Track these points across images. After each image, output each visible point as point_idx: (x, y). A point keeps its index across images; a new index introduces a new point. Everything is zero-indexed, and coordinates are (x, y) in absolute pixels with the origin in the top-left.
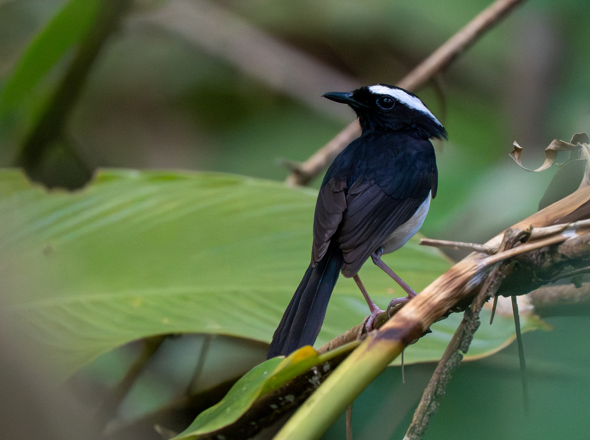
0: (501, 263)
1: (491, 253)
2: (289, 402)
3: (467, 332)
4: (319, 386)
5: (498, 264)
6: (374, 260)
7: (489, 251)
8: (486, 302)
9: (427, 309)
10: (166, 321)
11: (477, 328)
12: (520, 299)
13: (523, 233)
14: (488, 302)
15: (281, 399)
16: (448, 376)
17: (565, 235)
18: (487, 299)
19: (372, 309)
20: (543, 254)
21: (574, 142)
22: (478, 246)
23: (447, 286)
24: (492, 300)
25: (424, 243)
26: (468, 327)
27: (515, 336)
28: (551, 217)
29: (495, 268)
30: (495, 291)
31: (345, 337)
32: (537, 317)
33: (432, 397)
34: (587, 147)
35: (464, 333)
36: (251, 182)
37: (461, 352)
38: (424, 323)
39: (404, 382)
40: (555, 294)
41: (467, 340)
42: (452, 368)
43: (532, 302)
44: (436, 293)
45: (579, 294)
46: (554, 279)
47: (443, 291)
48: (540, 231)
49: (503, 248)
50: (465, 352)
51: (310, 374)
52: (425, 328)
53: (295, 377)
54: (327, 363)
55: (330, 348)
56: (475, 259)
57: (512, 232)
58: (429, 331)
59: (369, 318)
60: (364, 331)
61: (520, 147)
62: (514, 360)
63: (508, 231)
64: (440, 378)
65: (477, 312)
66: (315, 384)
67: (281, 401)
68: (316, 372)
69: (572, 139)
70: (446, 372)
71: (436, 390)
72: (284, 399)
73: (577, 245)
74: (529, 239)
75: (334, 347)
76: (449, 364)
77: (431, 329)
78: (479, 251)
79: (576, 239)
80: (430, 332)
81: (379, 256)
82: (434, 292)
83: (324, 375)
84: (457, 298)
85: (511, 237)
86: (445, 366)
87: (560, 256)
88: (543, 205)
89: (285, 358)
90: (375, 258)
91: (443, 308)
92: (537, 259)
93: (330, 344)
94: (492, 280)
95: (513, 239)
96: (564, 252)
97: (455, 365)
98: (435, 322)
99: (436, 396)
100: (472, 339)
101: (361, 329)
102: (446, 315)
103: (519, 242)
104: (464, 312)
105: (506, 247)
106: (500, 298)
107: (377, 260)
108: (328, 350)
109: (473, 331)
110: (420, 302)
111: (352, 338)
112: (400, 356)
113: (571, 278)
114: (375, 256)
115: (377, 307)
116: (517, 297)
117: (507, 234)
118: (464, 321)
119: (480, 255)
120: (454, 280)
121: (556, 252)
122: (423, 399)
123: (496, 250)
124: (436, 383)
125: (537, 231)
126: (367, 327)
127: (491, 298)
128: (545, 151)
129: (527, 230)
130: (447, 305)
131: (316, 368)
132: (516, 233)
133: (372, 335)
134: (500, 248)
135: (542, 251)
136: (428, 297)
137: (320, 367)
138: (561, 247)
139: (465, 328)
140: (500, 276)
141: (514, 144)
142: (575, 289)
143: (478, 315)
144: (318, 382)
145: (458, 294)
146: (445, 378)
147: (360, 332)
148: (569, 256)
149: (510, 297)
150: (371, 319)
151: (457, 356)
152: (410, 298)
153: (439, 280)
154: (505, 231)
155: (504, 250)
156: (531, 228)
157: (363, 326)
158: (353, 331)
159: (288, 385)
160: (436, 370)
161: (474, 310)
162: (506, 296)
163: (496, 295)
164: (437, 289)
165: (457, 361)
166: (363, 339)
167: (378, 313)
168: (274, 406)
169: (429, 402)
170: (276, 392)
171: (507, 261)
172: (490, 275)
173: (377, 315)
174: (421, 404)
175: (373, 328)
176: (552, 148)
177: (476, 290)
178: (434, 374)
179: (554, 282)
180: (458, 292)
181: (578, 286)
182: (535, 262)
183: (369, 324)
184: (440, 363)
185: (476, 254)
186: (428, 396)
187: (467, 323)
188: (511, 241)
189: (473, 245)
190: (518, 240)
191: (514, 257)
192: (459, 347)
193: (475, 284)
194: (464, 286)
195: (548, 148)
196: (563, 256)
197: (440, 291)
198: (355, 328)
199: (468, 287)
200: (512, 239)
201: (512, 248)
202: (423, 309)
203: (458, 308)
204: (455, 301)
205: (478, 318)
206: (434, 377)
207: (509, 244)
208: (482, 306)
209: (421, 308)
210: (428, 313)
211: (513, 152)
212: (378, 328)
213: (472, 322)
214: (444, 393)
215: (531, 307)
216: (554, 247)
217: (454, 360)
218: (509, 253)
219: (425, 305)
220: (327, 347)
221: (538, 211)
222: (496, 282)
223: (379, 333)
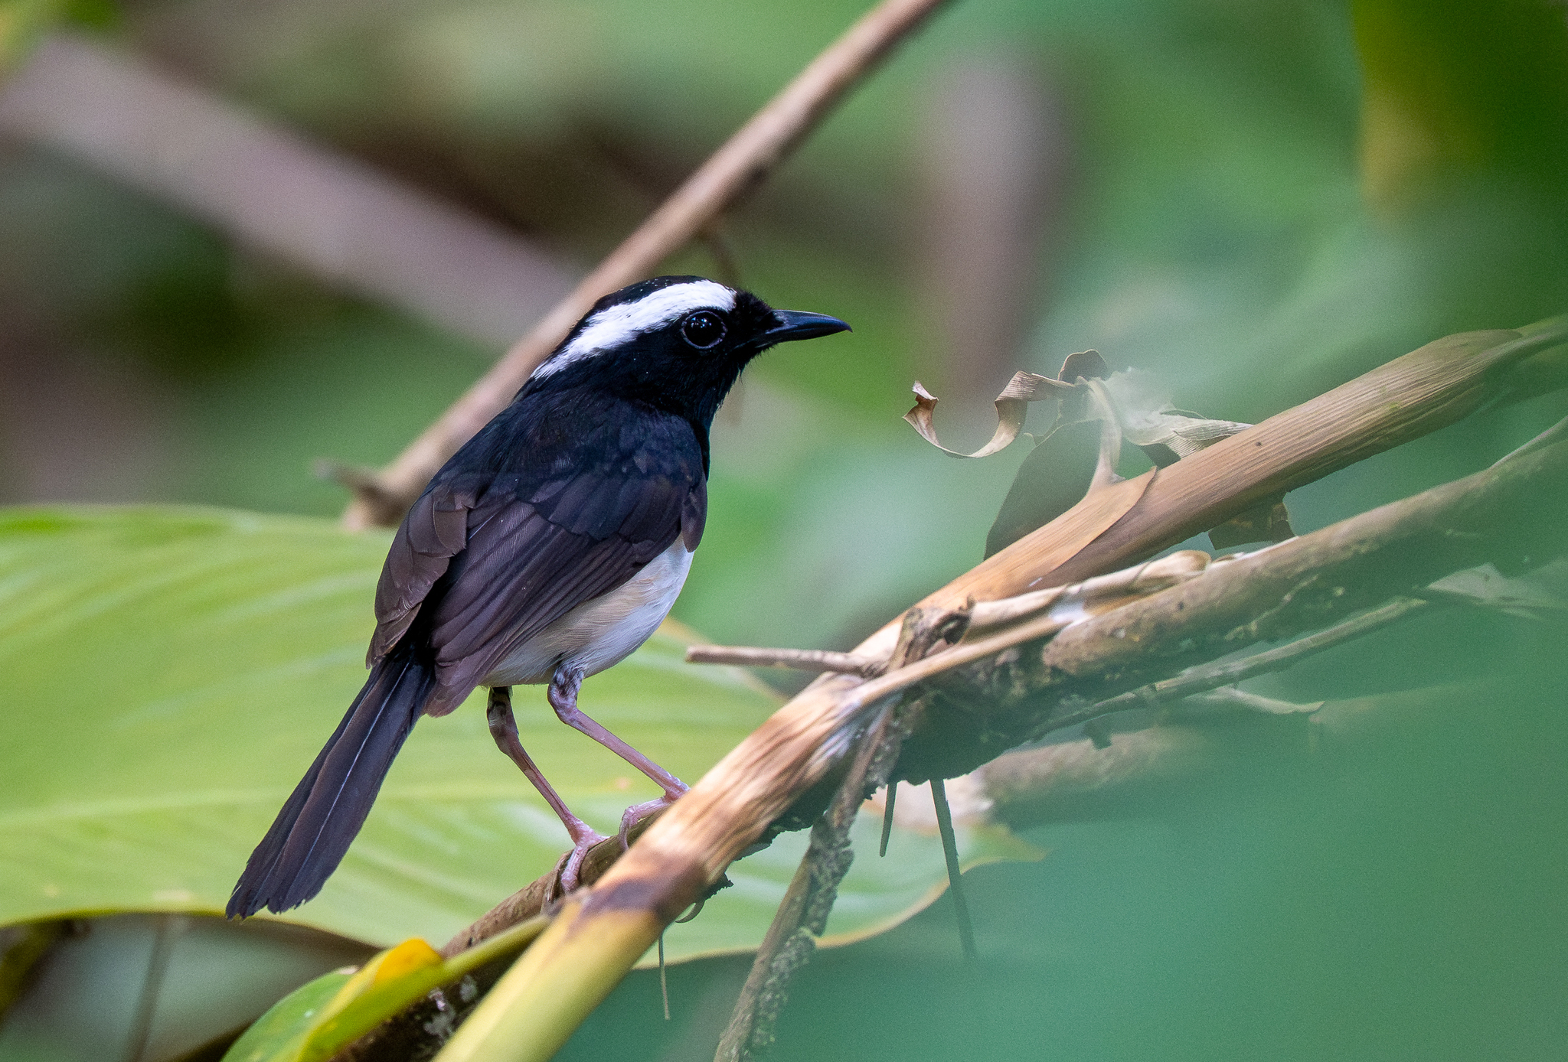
0: (899, 697)
1: (870, 673)
3: (821, 879)
4: (447, 1035)
5: (892, 699)
6: (561, 712)
7: (864, 668)
8: (866, 801)
9: (714, 825)
10: (51, 891)
11: (844, 868)
12: (951, 786)
13: (951, 617)
14: (871, 799)
16: (778, 996)
17: (1057, 618)
18: (868, 791)
19: (576, 834)
20: (1005, 667)
21: (1068, 376)
22: (837, 658)
23: (764, 766)
24: (881, 794)
25: (698, 658)
26: (824, 866)
27: (946, 883)
28: (1020, 574)
29: (885, 711)
30: (887, 770)
31: (510, 910)
32: (1002, 830)
33: (739, 1052)
34: (1103, 388)
35: (813, 884)
36: (247, 524)
37: (807, 932)
38: (709, 865)
39: (667, 1017)
40: (1044, 768)
41: (821, 901)
42: (787, 976)
43: (988, 793)
44: (737, 783)
45: (1108, 763)
46: (1037, 730)
47: (754, 778)
48: (992, 611)
49: (901, 659)
50: (818, 932)
51: (425, 1009)
52: (712, 877)
53: (389, 1020)
54: (469, 977)
55: (474, 940)
56: (833, 692)
57: (921, 617)
58: (723, 882)
59: (568, 857)
60: (558, 892)
61: (931, 398)
62: (947, 941)
63: (911, 614)
64: (757, 1002)
65: (844, 829)
66: (441, 1036)
68: (441, 1004)
69: (1062, 369)
70: (773, 984)
71: (752, 1035)
73: (1089, 641)
74: (966, 632)
75: (484, 937)
76: (781, 963)
77: (730, 875)
78: (840, 670)
79: (1086, 625)
80: (729, 884)
81: (570, 701)
82: (730, 782)
83: (462, 1009)
84: (790, 793)
85: (919, 629)
86: (770, 970)
87: (1048, 671)
88: (997, 542)
89: (357, 971)
90: (563, 707)
91: (751, 825)
92: (989, 681)
93: (472, 930)
94: (876, 741)
95: (926, 634)
96: (1059, 661)
97: (795, 966)
98: (738, 857)
99: (750, 1050)
100: (835, 897)
101: (550, 886)
102: (766, 838)
103: (941, 642)
104: (811, 828)
105: (907, 655)
106: (903, 786)
107: (569, 712)
108: (470, 944)
109: (837, 876)
110: (695, 811)
111: (527, 910)
112: (655, 948)
113: (1081, 726)
114: (561, 701)
115: (586, 828)
116: (945, 781)
117: (909, 621)
118: (812, 854)
119: (843, 680)
120: (781, 747)
121: (1038, 661)
123: (882, 667)
124: (748, 1018)
125: (984, 611)
126: (568, 882)
127: (878, 789)
128: (998, 404)
129: (960, 608)
130: (764, 813)
131: (440, 993)
132: (932, 619)
133: (579, 900)
134: (893, 659)
135: (1002, 659)
136: (715, 795)
137: (452, 990)
138: (1050, 646)
139: (815, 871)
140: (896, 730)
141: (915, 390)
142: (1094, 751)
143: (845, 835)
144: (449, 1030)
145: (791, 785)
146: (771, 1002)
147: (549, 896)
148: (1072, 671)
149: (928, 784)
150: (574, 861)
151: (800, 945)
152: (670, 799)
153: (743, 750)
154: (906, 613)
155: (904, 665)
156: (971, 604)
157: (554, 879)
158: (531, 893)
159: (371, 1040)
160: (748, 981)
161: (835, 824)
162: (915, 781)
163: (892, 781)
164: (737, 774)
165: (800, 957)
166: (557, 912)
167: (593, 842)
171: (912, 691)
172: (872, 729)
173: (589, 850)
176: (1012, 395)
177: (837, 772)
178: (743, 993)
179: (1037, 739)
180: (792, 776)
181: (1101, 742)
182: (986, 691)
183: (569, 875)
184: (757, 962)
185: (830, 679)
186: (730, 1050)
187: (820, 859)
188: (922, 639)
189: (824, 655)
190: (939, 637)
191: (931, 680)
192: (803, 920)
193: (833, 756)
194: (806, 764)
195: (1004, 394)
196: (1055, 671)
197: (748, 778)
198: (534, 885)
199: (818, 764)
200: (922, 633)
201: (923, 657)
202: (705, 826)
203: (796, 820)
204: (784, 804)
205: (848, 843)
206: (744, 1002)
207: (915, 649)
208: (855, 812)
209: (697, 826)
210: (719, 838)
211: (913, 412)
212: (592, 883)
213: (832, 854)
214: (772, 1039)
215: (986, 804)
216: (1031, 649)
217: (792, 954)
218: (917, 670)
219: (708, 818)
220: (467, 939)
221: (986, 558)
222: (887, 748)
223: (595, 896)
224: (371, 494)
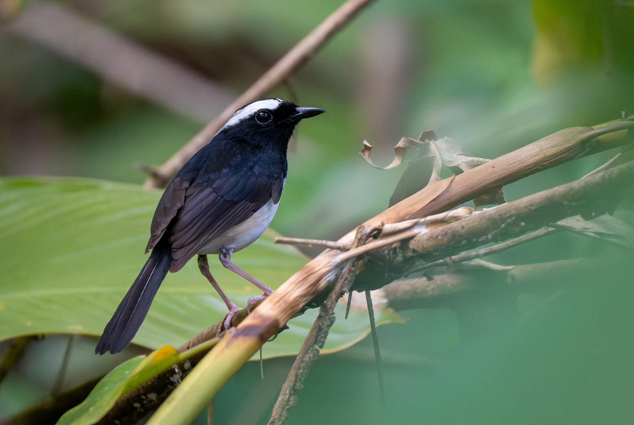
0: (355, 259)
1: (344, 249)
2: (152, 400)
3: (323, 327)
4: (179, 383)
5: (351, 260)
6: (224, 263)
7: (342, 248)
8: (341, 298)
9: (283, 305)
10: (29, 324)
11: (332, 323)
12: (373, 293)
13: (375, 229)
14: (342, 297)
15: (143, 397)
16: (305, 371)
17: (415, 231)
18: (342, 294)
19: (230, 308)
20: (395, 249)
21: (422, 139)
22: (331, 243)
23: (303, 283)
24: (346, 296)
25: (279, 242)
26: (324, 322)
27: (370, 330)
28: (402, 214)
29: (349, 264)
30: (349, 286)
31: (204, 335)
32: (391, 310)
33: (290, 392)
34: (435, 144)
35: (320, 329)
36: (108, 186)
37: (317, 347)
38: (281, 321)
39: (263, 378)
40: (408, 288)
41: (323, 335)
42: (309, 363)
43: (386, 296)
44: (292, 290)
45: (432, 287)
46: (406, 273)
47: (299, 288)
48: (391, 227)
49: (356, 245)
50: (321, 347)
51: (172, 372)
52: (282, 324)
53: (157, 376)
54: (188, 361)
55: (190, 346)
56: (330, 256)
57: (364, 229)
58: (285, 327)
59: (227, 316)
60: (223, 329)
61: (370, 146)
62: (370, 353)
63: (360, 228)
64: (297, 373)
65: (332, 308)
66: (176, 382)
67: (144, 400)
68: (177, 370)
69: (420, 137)
70: (304, 366)
71: (295, 385)
72: (147, 397)
73: (427, 240)
74: (381, 235)
75: (194, 345)
76: (306, 358)
77: (288, 325)
78: (332, 248)
79: (426, 234)
80: (288, 328)
81: (228, 259)
82: (290, 288)
83: (185, 372)
84: (312, 294)
85: (363, 234)
86: (302, 361)
87: (412, 251)
88: (393, 201)
89: (146, 357)
90: (225, 262)
91: (298, 305)
92: (389, 254)
93: (190, 342)
94: (346, 275)
95: (366, 235)
96: (415, 247)
97: (312, 359)
98: (291, 318)
99: (294, 391)
100: (328, 334)
101: (220, 326)
102: (302, 311)
103: (371, 238)
104: (320, 307)
105: (358, 243)
106: (355, 293)
107: (227, 263)
108: (188, 348)
109: (329, 326)
110: (276, 299)
111: (211, 335)
112: (259, 352)
113: (422, 272)
114: (224, 259)
115: (234, 305)
116: (371, 291)
117: (359, 230)
118: (320, 317)
119: (334, 252)
120: (309, 276)
121: (408, 247)
122: (281, 393)
123: (349, 247)
124: (294, 378)
125: (388, 227)
126: (227, 325)
127: (345, 294)
128: (395, 149)
129: (379, 226)
130: (302, 302)
131: (176, 366)
132: (368, 230)
133: (231, 332)
134: (353, 244)
135: (394, 246)
136: (284, 294)
137: (181, 365)
138: (412, 242)
139: (321, 324)
140: (353, 272)
141: (364, 143)
142: (427, 283)
143: (333, 310)
144: (179, 380)
145: (313, 290)
146: (303, 373)
147: (219, 330)
148: (420, 251)
149: (364, 292)
150: (229, 317)
151: (314, 351)
152: (266, 295)
153: (295, 278)
154: (358, 227)
155: (357, 247)
156: (383, 224)
157: (221, 324)
158: (212, 329)
159: (149, 383)
160: (294, 365)
161: (329, 306)
162: (359, 291)
163: (351, 291)
164: (293, 286)
165: (314, 356)
166: (222, 336)
167: (236, 310)
168: (137, 405)
169: (288, 397)
170: (139, 390)
171: (359, 257)
172: (344, 271)
173: (235, 313)
174: (280, 398)
175: (232, 325)
176: (401, 146)
177: (330, 287)
178: (292, 369)
179: (406, 276)
180: (314, 287)
181: (430, 279)
182: (388, 257)
183: (227, 323)
184: (298, 358)
185: (329, 251)
186: (286, 391)
187: (323, 319)
188: (364, 237)
189: (327, 242)
190: (370, 237)
191: (367, 253)
192: (315, 342)
193: (329, 281)
194: (318, 284)
195: (398, 145)
196: (414, 251)
197: (296, 289)
198: (214, 326)
199: (323, 283)
200: (364, 235)
201: (364, 244)
202: (279, 306)
203: (314, 304)
204: (309, 298)
205: (333, 313)
206: (293, 372)
207: (361, 241)
208: (337, 301)
209: (277, 305)
210: (285, 310)
211: (363, 151)
212: (236, 326)
213: (327, 317)
214: (302, 387)
215: (385, 301)
216: (405, 242)
217: (311, 355)
218: (362, 249)
219: (281, 302)
220: (187, 346)
221: (389, 208)
222: (350, 278)
223: (237, 331)
224: (155, 176)
